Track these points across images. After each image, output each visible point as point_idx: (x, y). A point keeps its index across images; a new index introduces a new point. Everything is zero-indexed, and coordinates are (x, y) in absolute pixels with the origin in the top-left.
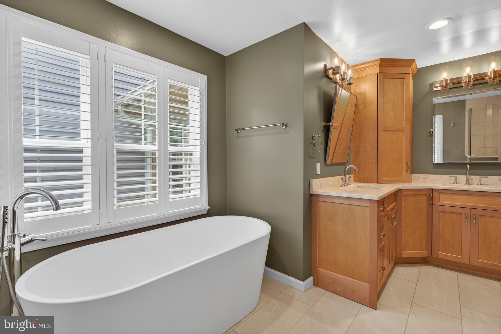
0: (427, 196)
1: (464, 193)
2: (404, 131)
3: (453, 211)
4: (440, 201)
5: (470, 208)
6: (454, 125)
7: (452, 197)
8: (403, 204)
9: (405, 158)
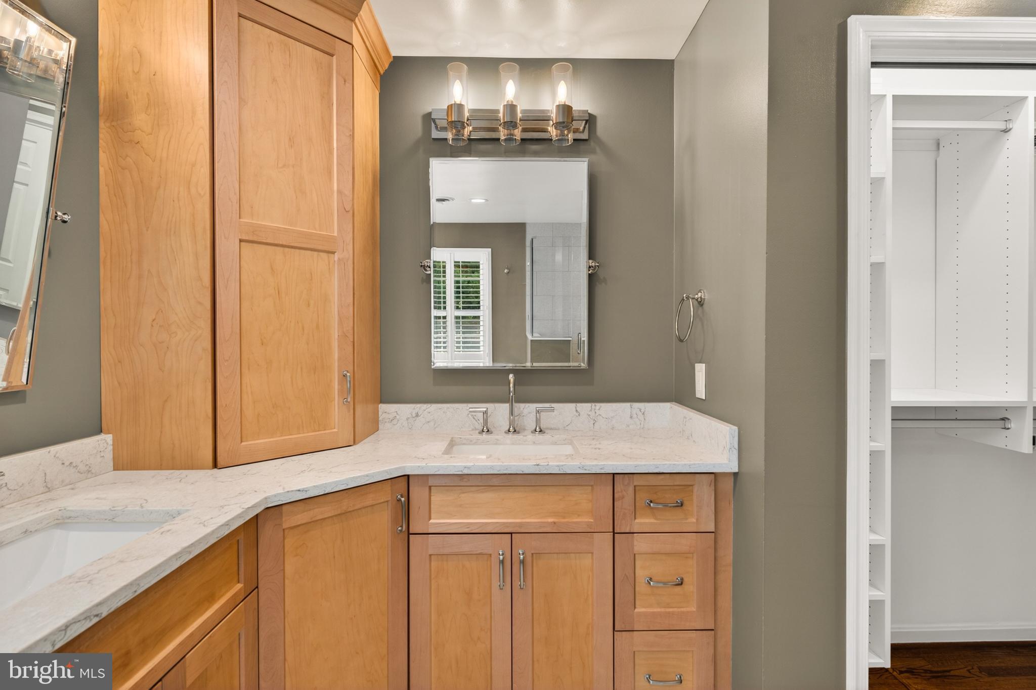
0: (390, 503)
1: (495, 481)
2: (333, 253)
3: (466, 548)
4: (430, 519)
5: (511, 533)
6: (509, 272)
7: (467, 497)
8: (289, 569)
9: (336, 356)
